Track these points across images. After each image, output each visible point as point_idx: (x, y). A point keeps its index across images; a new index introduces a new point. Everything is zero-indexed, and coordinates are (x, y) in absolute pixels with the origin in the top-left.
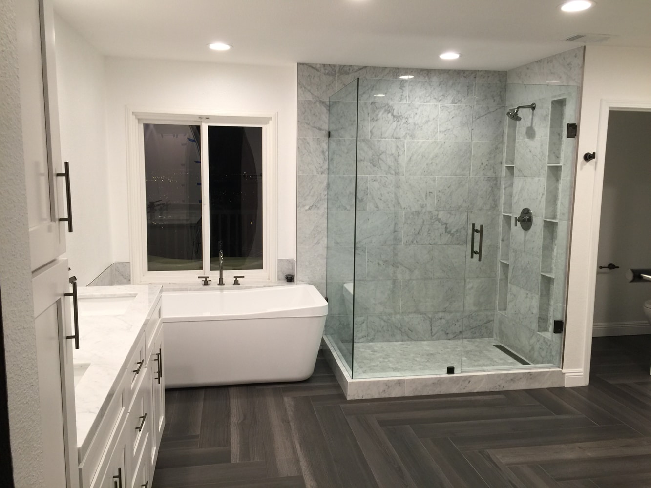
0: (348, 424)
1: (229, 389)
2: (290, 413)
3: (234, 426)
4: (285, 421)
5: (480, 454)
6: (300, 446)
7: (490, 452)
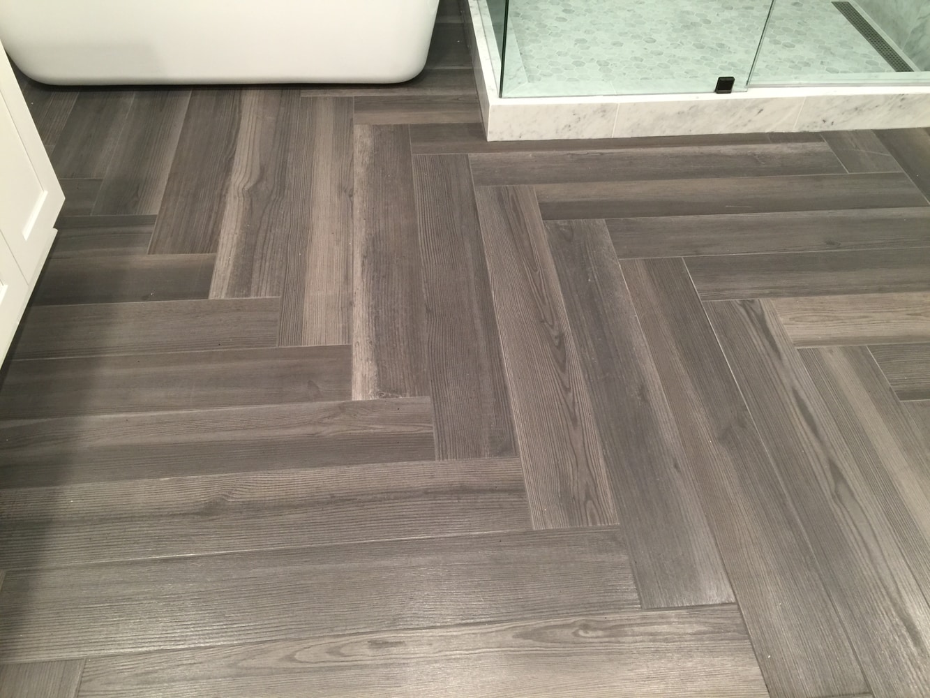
0: (475, 209)
1: (244, 91)
2: (359, 170)
3: (235, 197)
4: (345, 191)
5: (742, 310)
6: (363, 264)
7: (767, 305)
